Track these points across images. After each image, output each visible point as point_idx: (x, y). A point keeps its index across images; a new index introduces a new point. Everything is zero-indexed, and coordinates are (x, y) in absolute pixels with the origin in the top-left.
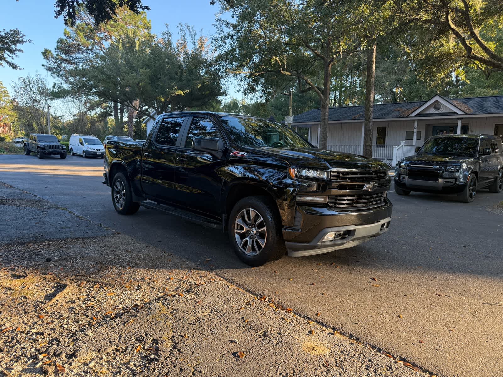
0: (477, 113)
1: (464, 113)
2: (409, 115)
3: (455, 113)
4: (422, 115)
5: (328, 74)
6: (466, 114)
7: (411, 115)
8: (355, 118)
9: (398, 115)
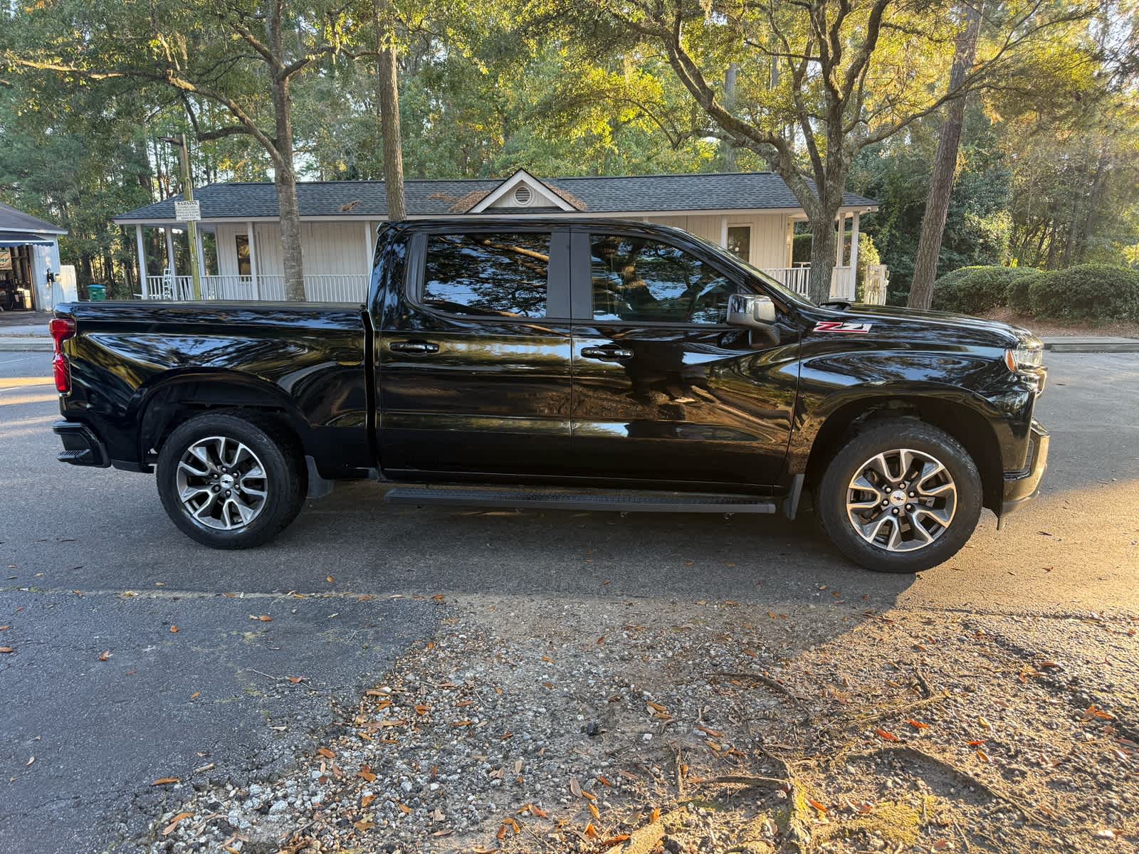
0: (595, 210)
1: (573, 210)
2: (472, 208)
3: (558, 209)
4: (496, 211)
5: (285, 100)
6: (578, 211)
7: (474, 211)
8: (346, 212)
9: (447, 209)
